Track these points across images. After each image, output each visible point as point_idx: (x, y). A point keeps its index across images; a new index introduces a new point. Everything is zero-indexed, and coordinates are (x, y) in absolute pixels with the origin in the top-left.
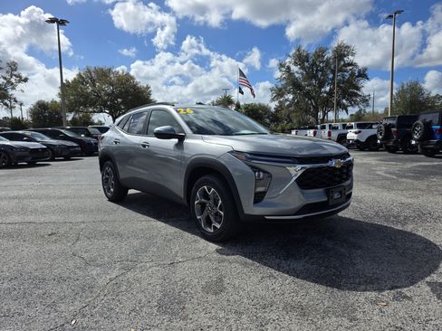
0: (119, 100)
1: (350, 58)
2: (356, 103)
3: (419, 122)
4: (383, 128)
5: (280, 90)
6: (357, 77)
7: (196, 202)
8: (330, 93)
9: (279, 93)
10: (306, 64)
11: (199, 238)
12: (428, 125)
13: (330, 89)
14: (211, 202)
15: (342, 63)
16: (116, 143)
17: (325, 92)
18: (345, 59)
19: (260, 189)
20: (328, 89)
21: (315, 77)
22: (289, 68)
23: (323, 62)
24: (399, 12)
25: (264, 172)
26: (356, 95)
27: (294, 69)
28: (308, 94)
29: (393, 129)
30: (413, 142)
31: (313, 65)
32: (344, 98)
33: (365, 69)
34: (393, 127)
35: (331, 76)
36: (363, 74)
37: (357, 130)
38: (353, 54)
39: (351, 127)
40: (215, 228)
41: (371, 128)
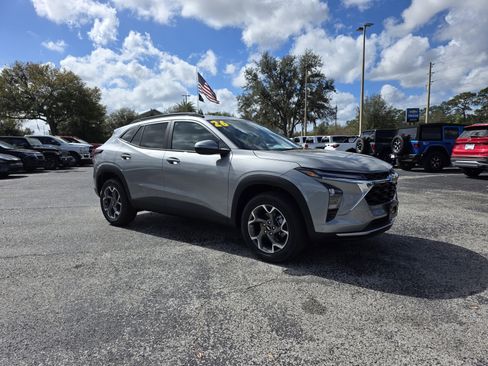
0: (60, 104)
1: (317, 69)
2: (324, 116)
3: (398, 136)
4: (362, 142)
5: (247, 99)
6: (325, 88)
7: (249, 222)
8: (299, 104)
9: (246, 102)
10: (274, 72)
11: (254, 261)
12: (407, 139)
13: (299, 100)
14: (270, 221)
15: (309, 73)
16: (125, 158)
17: (294, 103)
18: (313, 69)
19: (333, 207)
20: (296, 99)
21: (283, 86)
22: (255, 76)
23: (291, 71)
24: (369, 25)
25: (335, 188)
26: (323, 107)
27: (261, 77)
28: (276, 105)
29: (372, 143)
30: (393, 156)
31: (280, 74)
32: (312, 110)
33: (332, 82)
34: (372, 141)
35: (298, 87)
36: (330, 87)
37: (335, 144)
38: (321, 65)
39: (327, 141)
40: (276, 248)
41: (347, 141)
